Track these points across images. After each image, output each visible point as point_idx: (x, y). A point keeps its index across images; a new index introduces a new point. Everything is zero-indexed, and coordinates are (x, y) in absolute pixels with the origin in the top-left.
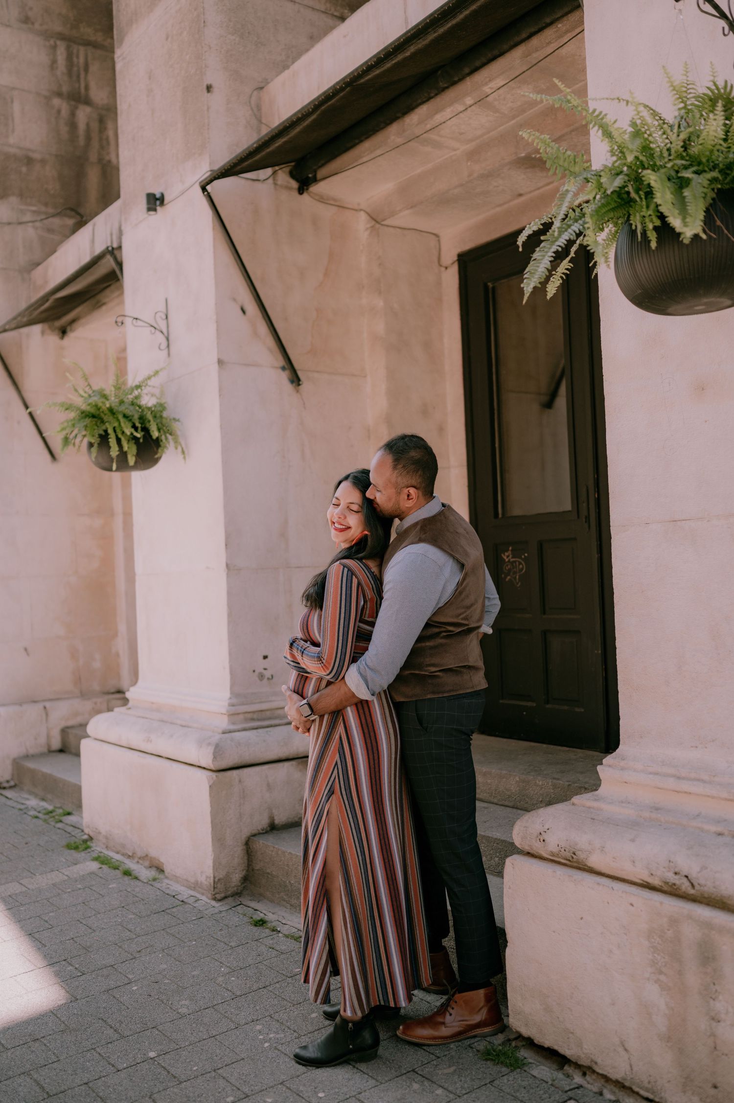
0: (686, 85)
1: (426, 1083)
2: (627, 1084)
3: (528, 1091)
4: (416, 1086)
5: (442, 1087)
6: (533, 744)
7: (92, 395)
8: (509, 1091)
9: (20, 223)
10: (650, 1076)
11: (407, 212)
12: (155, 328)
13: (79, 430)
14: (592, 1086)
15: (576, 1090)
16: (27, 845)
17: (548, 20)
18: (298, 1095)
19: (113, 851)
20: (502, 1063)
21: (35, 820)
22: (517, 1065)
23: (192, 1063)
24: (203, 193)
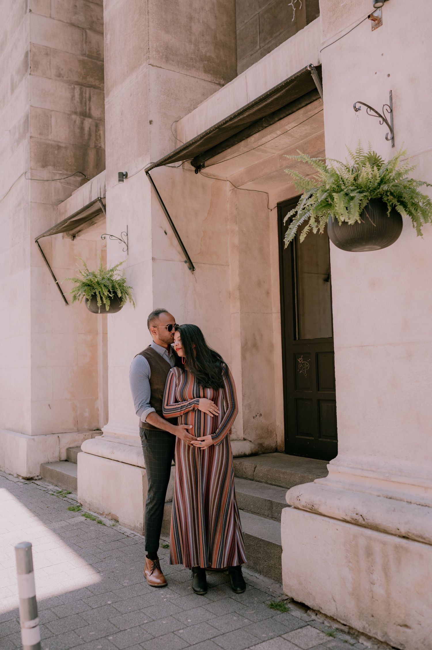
0: (359, 150)
1: (240, 617)
2: (335, 618)
3: (289, 621)
4: (235, 618)
5: (247, 619)
6: (312, 459)
7: (88, 275)
8: (279, 621)
9: (53, 180)
10: (345, 613)
11: (250, 183)
12: (121, 240)
13: (82, 292)
14: (320, 620)
15: (312, 622)
16: (48, 508)
17: (314, 99)
18: (178, 620)
19: (92, 511)
20: (278, 609)
21: (52, 496)
22: (285, 610)
23: (128, 607)
24: (147, 175)
